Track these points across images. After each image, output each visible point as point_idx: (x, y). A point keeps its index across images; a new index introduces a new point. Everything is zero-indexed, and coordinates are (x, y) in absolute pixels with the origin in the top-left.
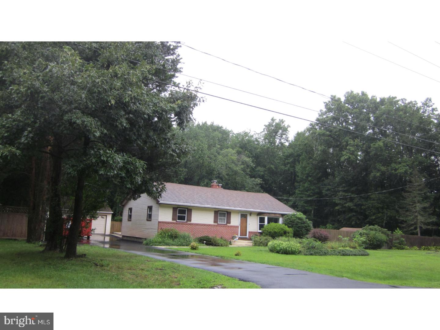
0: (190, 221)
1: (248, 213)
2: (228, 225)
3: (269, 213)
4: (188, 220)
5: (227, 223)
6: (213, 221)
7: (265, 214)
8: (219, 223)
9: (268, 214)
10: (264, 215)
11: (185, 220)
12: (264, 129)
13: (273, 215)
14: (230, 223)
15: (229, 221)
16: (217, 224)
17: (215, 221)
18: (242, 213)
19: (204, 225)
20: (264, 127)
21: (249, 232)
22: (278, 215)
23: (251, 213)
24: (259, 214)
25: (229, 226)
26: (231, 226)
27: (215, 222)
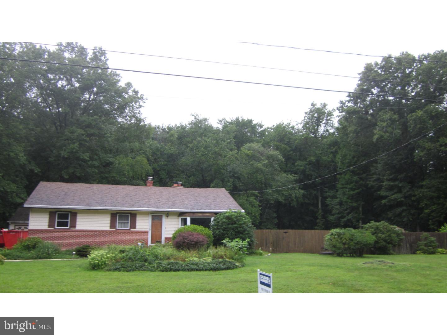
0: (75, 227)
1: (164, 214)
2: (132, 230)
3: (194, 213)
4: (71, 227)
5: (131, 227)
6: (109, 226)
7: (187, 214)
8: (117, 228)
9: (192, 214)
10: (185, 216)
11: (68, 227)
12: (305, 117)
13: (200, 215)
14: (135, 227)
15: (133, 225)
16: (114, 229)
17: (113, 225)
18: (153, 214)
19: (95, 231)
20: (305, 115)
21: (166, 239)
22: (207, 214)
23: (168, 214)
24: (181, 214)
25: (132, 232)
26: (138, 232)
27: (111, 227)
